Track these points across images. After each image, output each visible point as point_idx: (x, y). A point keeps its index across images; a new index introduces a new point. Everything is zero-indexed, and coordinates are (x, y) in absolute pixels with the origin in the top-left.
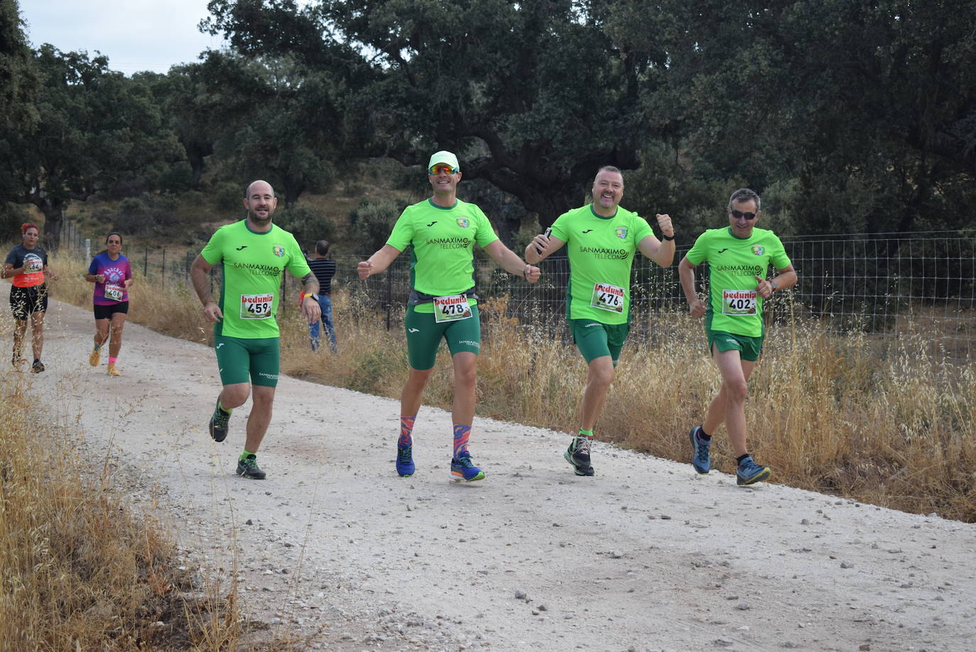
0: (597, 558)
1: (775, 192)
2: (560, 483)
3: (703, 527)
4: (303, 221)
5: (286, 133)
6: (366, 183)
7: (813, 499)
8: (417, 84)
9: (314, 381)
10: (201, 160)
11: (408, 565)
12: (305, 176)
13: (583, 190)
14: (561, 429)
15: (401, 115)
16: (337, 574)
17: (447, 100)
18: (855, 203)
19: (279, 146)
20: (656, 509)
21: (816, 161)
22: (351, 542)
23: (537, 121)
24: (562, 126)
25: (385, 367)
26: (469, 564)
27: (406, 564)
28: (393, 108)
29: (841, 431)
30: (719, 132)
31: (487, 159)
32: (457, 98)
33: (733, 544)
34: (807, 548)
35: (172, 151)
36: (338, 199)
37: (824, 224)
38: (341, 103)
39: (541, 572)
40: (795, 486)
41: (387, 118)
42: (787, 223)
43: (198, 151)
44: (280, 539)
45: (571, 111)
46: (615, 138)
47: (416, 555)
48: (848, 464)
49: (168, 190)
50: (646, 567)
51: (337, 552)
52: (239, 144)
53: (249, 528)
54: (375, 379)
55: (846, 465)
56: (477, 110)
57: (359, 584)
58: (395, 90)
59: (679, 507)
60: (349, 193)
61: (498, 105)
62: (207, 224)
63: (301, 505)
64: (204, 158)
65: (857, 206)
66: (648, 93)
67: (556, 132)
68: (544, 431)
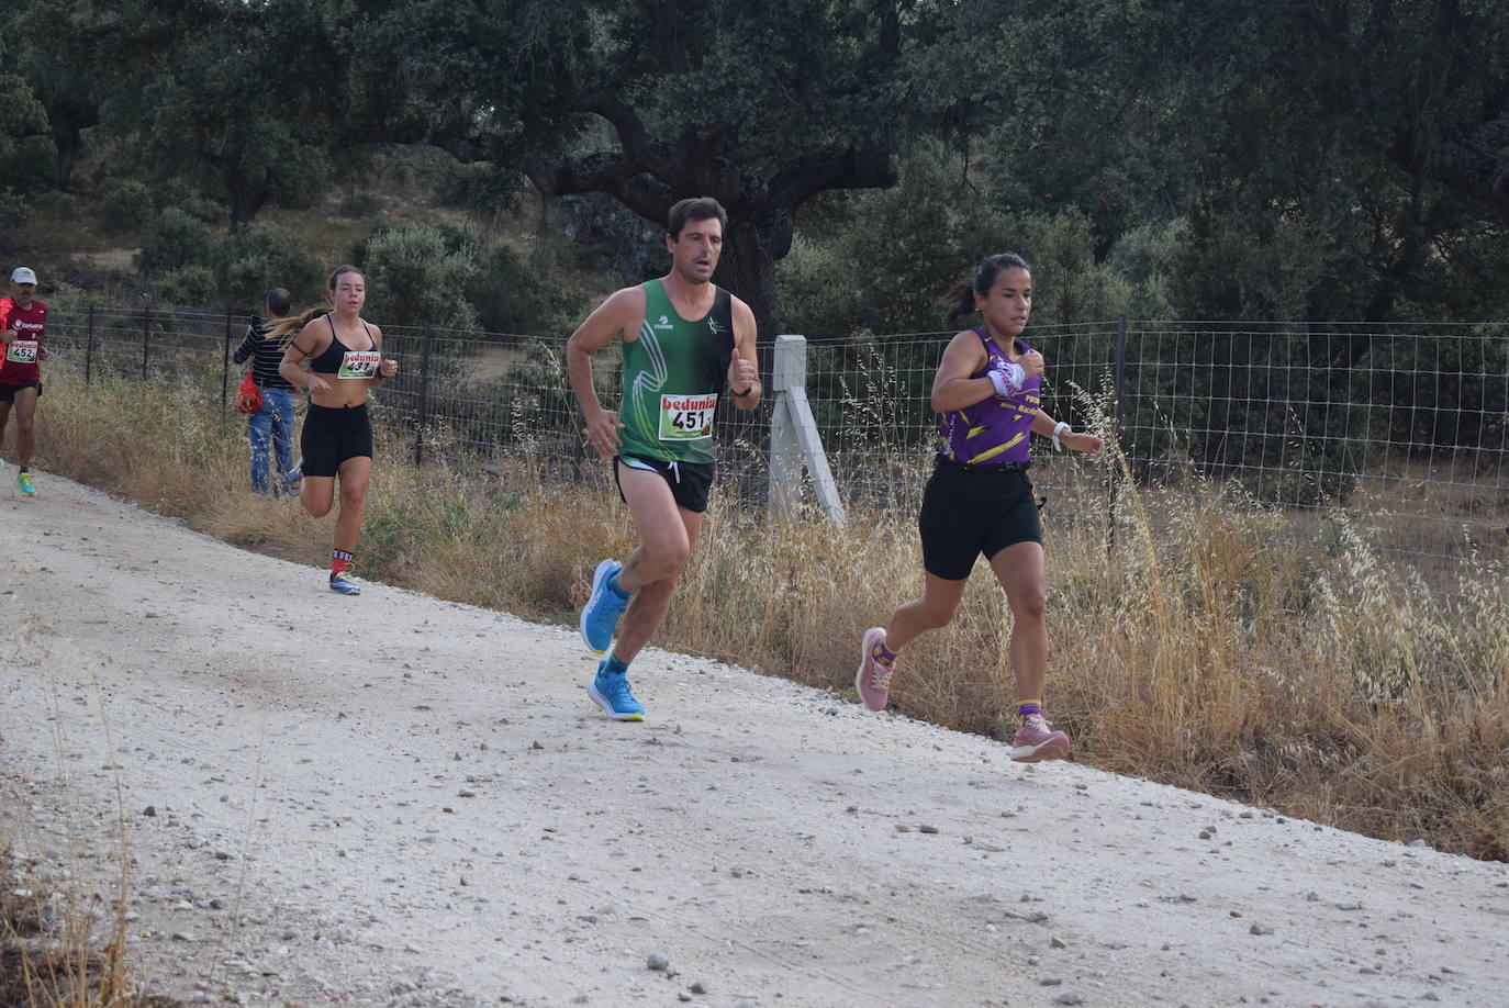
0: (801, 899)
1: (1142, 242)
2: (735, 760)
3: (996, 850)
4: (265, 258)
5: (240, 90)
6: (385, 192)
7: (1199, 806)
8: (490, 9)
9: (275, 554)
10: (75, 132)
11: (449, 900)
12: (270, 172)
13: (790, 221)
14: (735, 660)
15: (455, 67)
16: (314, 912)
17: (546, 44)
18: (1288, 267)
19: (225, 113)
20: (911, 813)
21: (1220, 187)
22: (342, 854)
23: (710, 89)
24: (757, 101)
25: (410, 534)
26: (561, 902)
27: (445, 898)
28: (444, 53)
29: (1252, 683)
30: (1046, 127)
31: (614, 157)
32: (564, 39)
33: (1051, 884)
34: (1188, 895)
35: (21, 116)
36: (330, 220)
37: (1230, 303)
38: (347, 38)
39: (696, 921)
40: (1165, 781)
41: (432, 72)
42: (1162, 300)
43: (72, 117)
44: (207, 844)
45: (773, 74)
46: (855, 128)
47: (463, 883)
48: (1264, 744)
49: (10, 188)
50: (892, 920)
51: (315, 872)
52: (150, 108)
53: (149, 822)
54: (391, 555)
55: (1260, 745)
56: (600, 64)
57: (355, 932)
58: (449, 20)
59: (952, 811)
60: (355, 209)
61: (639, 58)
62: (82, 256)
63: (249, 782)
64: (81, 131)
65: (1292, 273)
66: (918, 46)
67: (747, 113)
68: (703, 663)
